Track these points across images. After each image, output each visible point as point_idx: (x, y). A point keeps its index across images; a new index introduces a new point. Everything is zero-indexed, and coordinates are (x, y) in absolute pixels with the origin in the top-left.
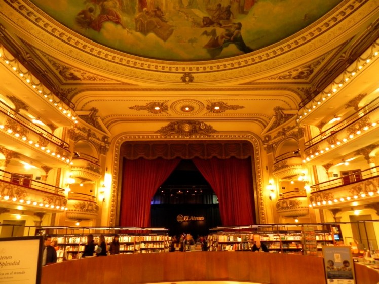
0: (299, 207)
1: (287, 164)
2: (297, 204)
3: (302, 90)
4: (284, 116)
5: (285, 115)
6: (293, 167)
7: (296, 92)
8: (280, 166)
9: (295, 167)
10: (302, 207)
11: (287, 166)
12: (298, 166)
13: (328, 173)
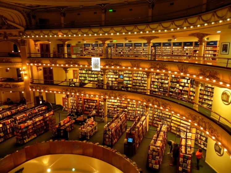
0: (20, 88)
1: (11, 61)
2: (18, 86)
3: (25, 13)
4: (6, 24)
5: (8, 24)
6: (16, 64)
7: (22, 14)
8: (4, 61)
9: (18, 64)
10: (21, 88)
11: (11, 62)
12: (19, 64)
13: (37, 69)
